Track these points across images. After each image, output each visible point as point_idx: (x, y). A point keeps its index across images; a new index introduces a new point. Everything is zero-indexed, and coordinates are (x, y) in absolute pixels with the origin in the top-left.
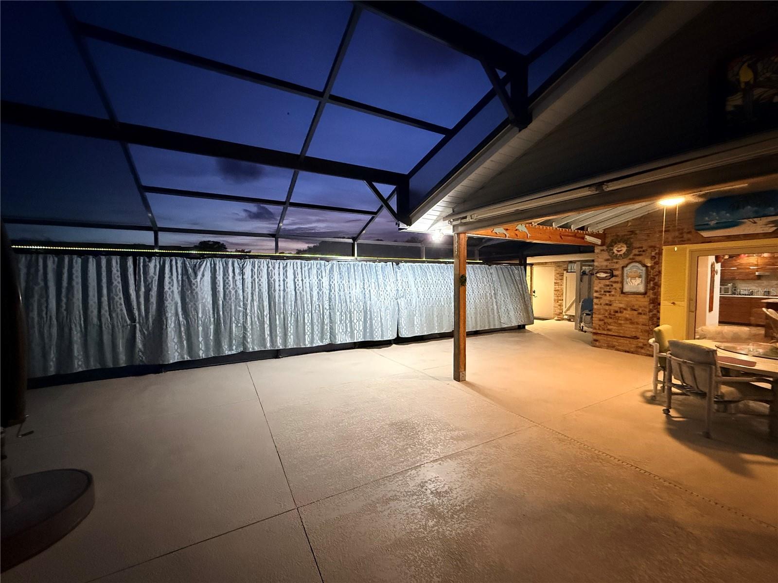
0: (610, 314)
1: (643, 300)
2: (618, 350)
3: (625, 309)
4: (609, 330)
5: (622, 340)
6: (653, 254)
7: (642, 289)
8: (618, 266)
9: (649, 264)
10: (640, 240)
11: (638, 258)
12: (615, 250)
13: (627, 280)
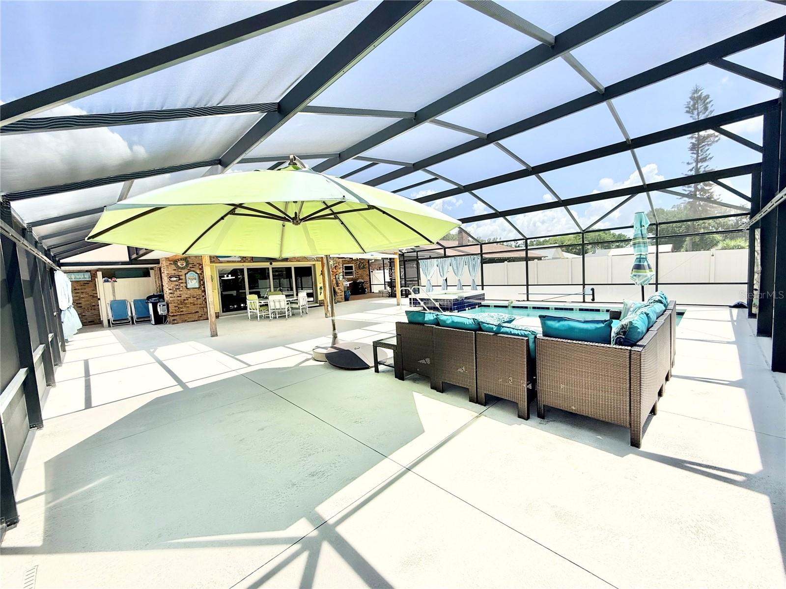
1: (198, 291)
2: (188, 322)
3: (189, 298)
4: (182, 312)
5: (190, 316)
7: (197, 286)
8: (183, 273)
9: (199, 272)
10: (192, 259)
11: (193, 269)
12: (179, 264)
13: (189, 281)
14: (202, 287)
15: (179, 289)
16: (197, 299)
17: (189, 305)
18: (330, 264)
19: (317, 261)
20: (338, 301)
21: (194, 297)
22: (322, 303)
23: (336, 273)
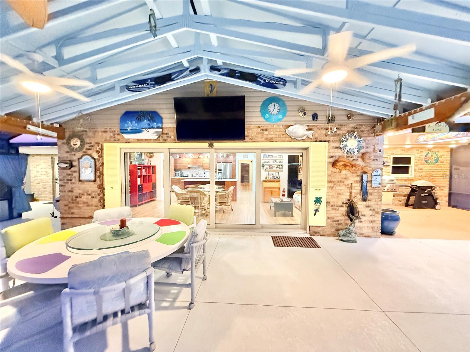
1: (94, 186)
3: (83, 194)
6: (98, 149)
8: (75, 158)
9: (96, 157)
10: (89, 137)
11: (89, 152)
12: (72, 143)
13: (82, 170)
14: (98, 179)
15: (71, 180)
16: (93, 197)
17: (81, 205)
18: (347, 149)
19: (316, 141)
20: (361, 234)
21: (89, 195)
22: (316, 233)
23: (365, 170)
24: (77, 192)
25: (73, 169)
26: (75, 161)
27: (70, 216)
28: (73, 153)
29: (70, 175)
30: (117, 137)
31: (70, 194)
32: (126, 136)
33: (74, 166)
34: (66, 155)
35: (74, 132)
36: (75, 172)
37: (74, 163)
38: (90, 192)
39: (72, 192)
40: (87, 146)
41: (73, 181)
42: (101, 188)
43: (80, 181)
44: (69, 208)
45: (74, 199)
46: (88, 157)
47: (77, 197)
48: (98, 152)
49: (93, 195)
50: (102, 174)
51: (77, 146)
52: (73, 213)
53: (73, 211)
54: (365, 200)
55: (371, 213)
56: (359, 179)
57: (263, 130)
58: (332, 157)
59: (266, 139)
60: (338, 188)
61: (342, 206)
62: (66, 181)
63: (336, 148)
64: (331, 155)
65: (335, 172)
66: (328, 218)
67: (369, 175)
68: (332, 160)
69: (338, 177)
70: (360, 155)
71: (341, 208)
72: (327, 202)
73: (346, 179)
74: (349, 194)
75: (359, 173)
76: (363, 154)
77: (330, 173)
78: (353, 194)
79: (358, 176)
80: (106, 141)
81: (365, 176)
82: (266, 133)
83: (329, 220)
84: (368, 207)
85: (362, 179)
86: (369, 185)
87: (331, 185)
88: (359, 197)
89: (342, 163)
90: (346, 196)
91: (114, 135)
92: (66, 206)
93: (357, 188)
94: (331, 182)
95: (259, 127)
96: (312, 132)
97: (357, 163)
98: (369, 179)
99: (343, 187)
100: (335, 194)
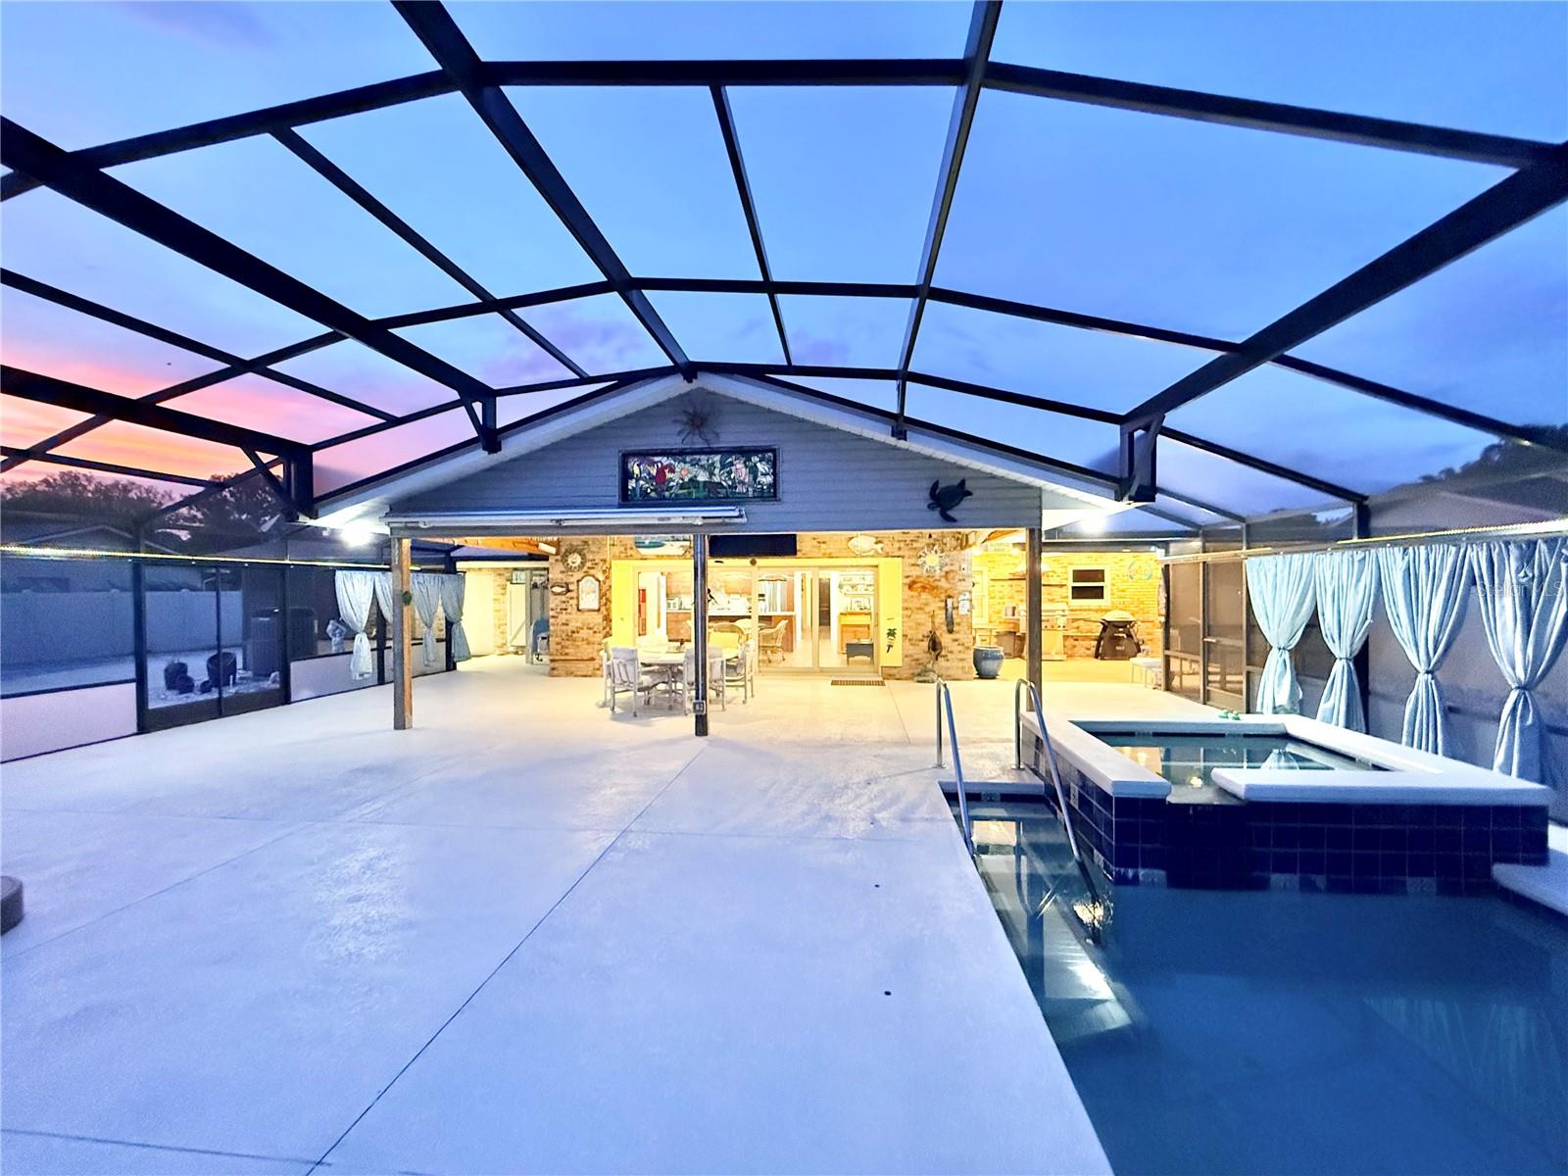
0: (567, 635)
1: (597, 617)
2: (576, 676)
3: (582, 628)
5: (581, 665)
6: (604, 568)
7: (595, 605)
8: (574, 579)
9: (601, 577)
10: (592, 552)
11: (592, 572)
12: (569, 561)
13: (582, 595)
14: (603, 609)
15: (566, 609)
16: (595, 632)
17: (580, 643)
18: (926, 567)
19: (887, 557)
20: (948, 676)
21: (590, 629)
22: (890, 675)
23: (949, 593)
24: (573, 625)
25: (569, 594)
26: (573, 583)
27: (563, 658)
28: (570, 573)
29: (564, 602)
30: (630, 552)
31: (564, 628)
32: (643, 551)
33: (571, 591)
34: (561, 576)
35: (571, 545)
36: (572, 598)
37: (571, 587)
38: (591, 626)
39: (567, 625)
40: (589, 564)
41: (569, 611)
42: (608, 619)
43: (578, 610)
44: (562, 647)
45: (570, 634)
46: (591, 578)
47: (573, 632)
48: (604, 572)
49: (595, 629)
50: (608, 600)
51: (576, 565)
52: (567, 654)
53: (567, 651)
54: (951, 631)
55: (960, 648)
56: (943, 604)
57: (819, 542)
58: (908, 577)
59: (824, 554)
60: (917, 616)
61: (922, 640)
62: (559, 610)
63: (913, 565)
64: (907, 574)
65: (912, 597)
66: (906, 656)
67: (955, 600)
68: (908, 581)
69: (915, 604)
70: (943, 574)
71: (921, 643)
72: (904, 636)
73: (927, 604)
74: (930, 624)
75: (943, 597)
76: (947, 573)
77: (906, 597)
78: (937, 625)
79: (942, 601)
80: (615, 557)
81: (949, 601)
82: (823, 546)
83: (906, 659)
84: (956, 640)
85: (946, 605)
86: (954, 612)
87: (908, 612)
88: (945, 628)
89: (919, 585)
90: (927, 629)
91: (626, 549)
92: (558, 644)
93: (941, 617)
94: (907, 609)
95: (815, 539)
96: (880, 545)
97: (939, 584)
98: (955, 605)
99: (923, 616)
100: (913, 624)
